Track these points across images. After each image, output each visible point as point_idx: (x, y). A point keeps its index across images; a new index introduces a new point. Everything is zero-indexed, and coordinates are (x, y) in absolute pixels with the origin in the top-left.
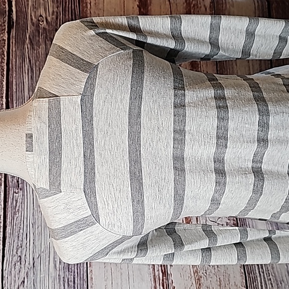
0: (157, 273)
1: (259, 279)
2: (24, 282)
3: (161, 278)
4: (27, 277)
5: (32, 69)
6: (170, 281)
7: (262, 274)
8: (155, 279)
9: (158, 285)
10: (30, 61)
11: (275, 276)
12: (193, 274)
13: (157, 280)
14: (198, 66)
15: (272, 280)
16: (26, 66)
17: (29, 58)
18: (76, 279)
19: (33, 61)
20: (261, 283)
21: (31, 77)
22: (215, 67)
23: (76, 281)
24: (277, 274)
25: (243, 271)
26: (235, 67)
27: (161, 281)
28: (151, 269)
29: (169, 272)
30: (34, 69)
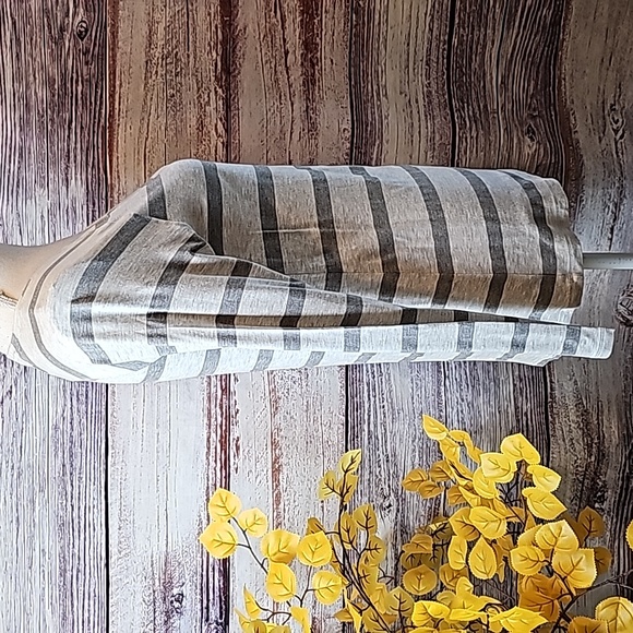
0: (213, 390)
1: (367, 406)
2: (11, 392)
3: (219, 397)
4: (16, 385)
5: (18, 40)
6: (232, 402)
7: (372, 399)
8: (209, 398)
9: (213, 406)
10: (14, 23)
11: (392, 403)
12: (267, 394)
13: (213, 399)
14: (316, 49)
15: (386, 408)
16: (8, 34)
17: (12, 18)
18: (90, 393)
19: (20, 25)
20: (369, 411)
21: (17, 55)
22: (348, 51)
23: (90, 395)
24: (395, 400)
25: (344, 393)
26: (384, 52)
27: (218, 401)
28: (206, 384)
29: (232, 389)
30: (22, 39)
